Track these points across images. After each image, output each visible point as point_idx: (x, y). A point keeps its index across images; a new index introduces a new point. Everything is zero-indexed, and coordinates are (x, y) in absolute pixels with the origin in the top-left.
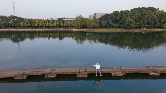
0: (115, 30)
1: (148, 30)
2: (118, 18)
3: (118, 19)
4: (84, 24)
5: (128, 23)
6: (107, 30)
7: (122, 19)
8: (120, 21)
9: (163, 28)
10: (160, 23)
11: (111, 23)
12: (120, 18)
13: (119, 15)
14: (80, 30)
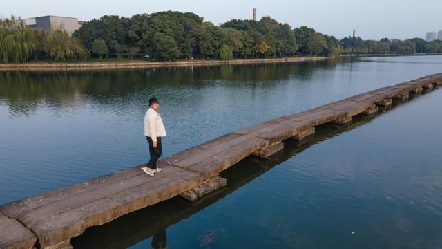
0: (134, 63)
1: (199, 63)
2: (132, 33)
3: (135, 35)
4: (34, 45)
5: (166, 46)
6: (113, 64)
7: (145, 37)
8: (138, 40)
9: (219, 58)
10: (213, 49)
11: (117, 46)
12: (139, 34)
13: (134, 25)
14: (21, 65)
